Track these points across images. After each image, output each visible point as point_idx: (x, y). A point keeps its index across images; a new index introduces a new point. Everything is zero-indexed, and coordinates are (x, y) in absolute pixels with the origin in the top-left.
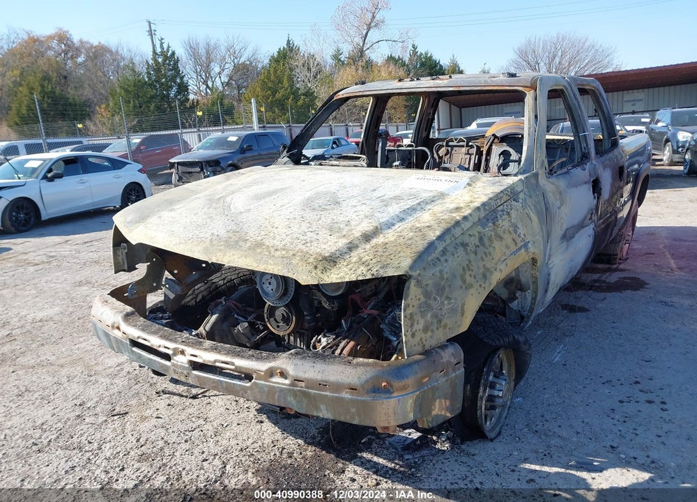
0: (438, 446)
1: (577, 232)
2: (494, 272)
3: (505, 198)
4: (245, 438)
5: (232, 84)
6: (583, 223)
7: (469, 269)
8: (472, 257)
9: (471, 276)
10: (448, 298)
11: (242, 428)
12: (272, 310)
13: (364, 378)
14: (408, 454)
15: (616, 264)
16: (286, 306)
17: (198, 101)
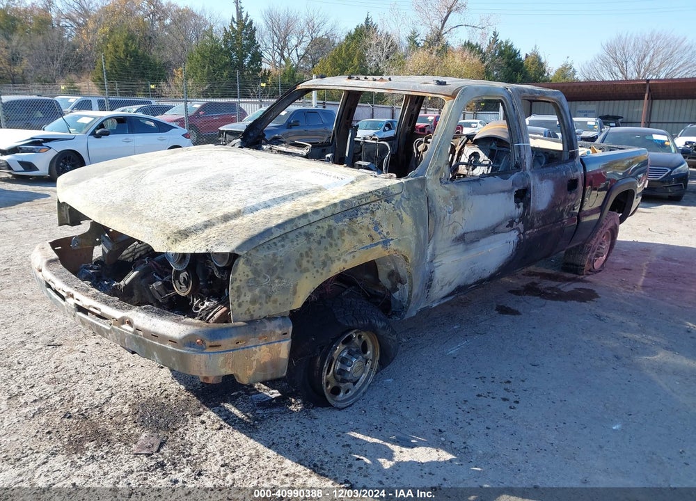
0: (292, 408)
1: (484, 237)
2: (336, 261)
3: (373, 198)
4: (141, 378)
5: (307, 57)
6: (494, 229)
7: (307, 256)
8: (314, 246)
9: (308, 261)
10: (278, 278)
11: (143, 369)
12: (178, 273)
13: (183, 334)
14: (261, 409)
15: (583, 275)
16: (186, 270)
17: (269, 72)
